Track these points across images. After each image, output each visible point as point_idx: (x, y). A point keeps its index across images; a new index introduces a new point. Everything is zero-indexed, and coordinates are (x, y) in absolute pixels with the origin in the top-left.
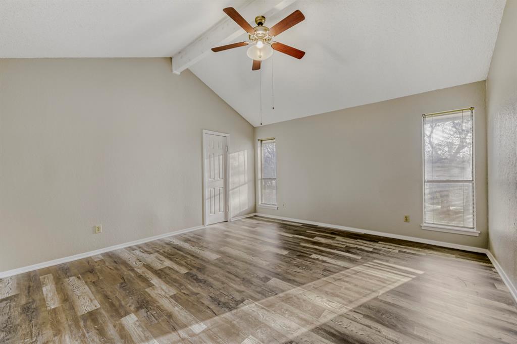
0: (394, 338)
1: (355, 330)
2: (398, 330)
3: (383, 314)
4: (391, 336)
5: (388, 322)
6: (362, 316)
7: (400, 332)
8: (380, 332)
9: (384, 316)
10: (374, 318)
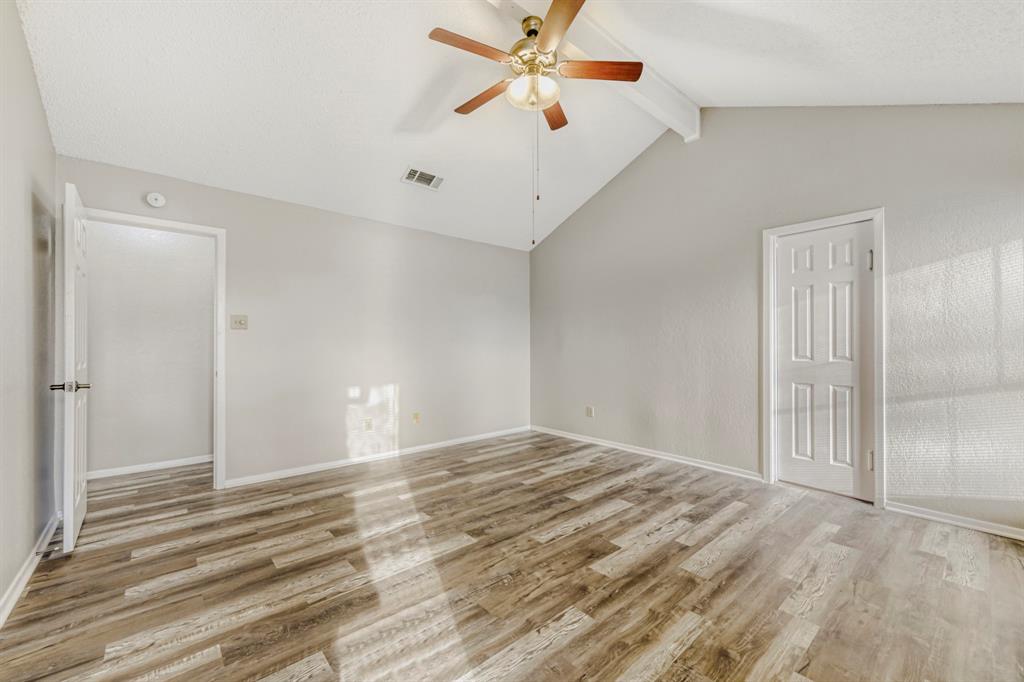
0: (244, 614)
1: (297, 583)
2: (245, 628)
3: (285, 630)
4: (250, 612)
5: (268, 626)
6: (309, 602)
7: (241, 629)
8: (268, 605)
9: (281, 628)
10: (291, 613)
